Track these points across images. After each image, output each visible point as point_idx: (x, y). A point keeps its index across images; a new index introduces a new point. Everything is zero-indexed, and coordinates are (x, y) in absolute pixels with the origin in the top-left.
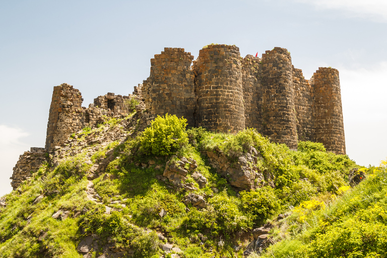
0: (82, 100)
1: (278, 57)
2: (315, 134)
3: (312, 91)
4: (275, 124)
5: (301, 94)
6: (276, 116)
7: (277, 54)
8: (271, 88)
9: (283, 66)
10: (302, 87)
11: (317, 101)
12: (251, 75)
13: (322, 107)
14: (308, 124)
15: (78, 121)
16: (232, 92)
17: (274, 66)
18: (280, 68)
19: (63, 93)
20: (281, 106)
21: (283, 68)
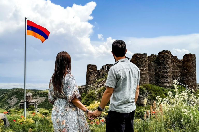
0: (97, 68)
1: (164, 54)
2: (182, 80)
3: (182, 63)
4: (162, 79)
5: (176, 66)
6: (162, 76)
7: (164, 53)
8: (160, 66)
9: (166, 57)
10: (177, 62)
11: (183, 68)
12: (153, 61)
13: (185, 70)
14: (179, 77)
15: (96, 76)
16: (142, 71)
17: (162, 57)
18: (165, 58)
19: (90, 67)
20: (164, 73)
21: (166, 58)
